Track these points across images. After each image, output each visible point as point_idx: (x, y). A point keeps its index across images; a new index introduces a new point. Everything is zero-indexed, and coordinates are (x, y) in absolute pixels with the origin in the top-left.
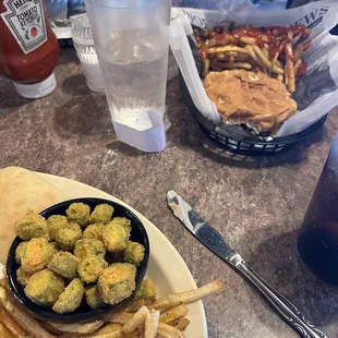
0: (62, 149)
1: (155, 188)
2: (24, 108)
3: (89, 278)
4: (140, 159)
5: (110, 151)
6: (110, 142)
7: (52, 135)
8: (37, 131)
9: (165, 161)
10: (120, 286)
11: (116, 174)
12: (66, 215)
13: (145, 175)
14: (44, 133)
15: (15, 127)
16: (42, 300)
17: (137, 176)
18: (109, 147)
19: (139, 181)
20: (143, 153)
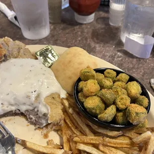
0: (95, 47)
1: (143, 76)
2: (78, 27)
3: (121, 106)
4: (135, 60)
5: (119, 53)
6: (119, 49)
7: (90, 41)
8: (83, 37)
9: (148, 64)
10: (142, 115)
11: (122, 65)
12: (104, 74)
13: (138, 68)
14: (86, 39)
15: (73, 34)
16: (94, 111)
17: (133, 68)
18: (119, 51)
19: (134, 70)
20: (137, 58)
